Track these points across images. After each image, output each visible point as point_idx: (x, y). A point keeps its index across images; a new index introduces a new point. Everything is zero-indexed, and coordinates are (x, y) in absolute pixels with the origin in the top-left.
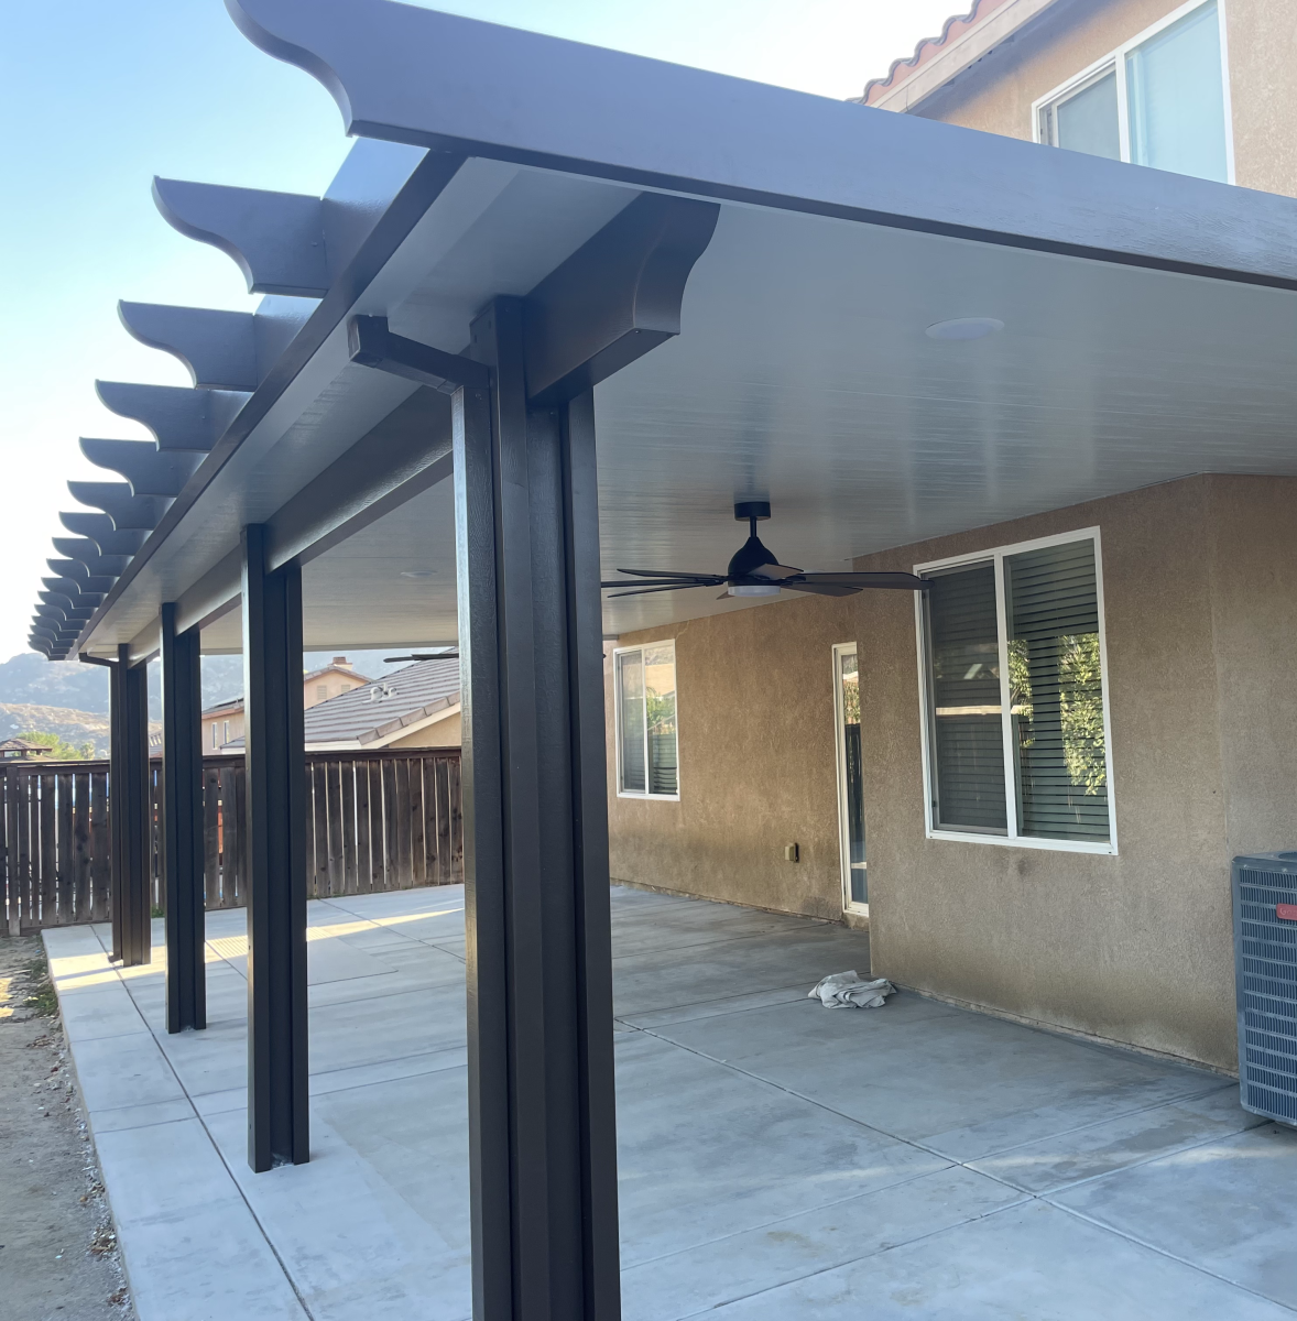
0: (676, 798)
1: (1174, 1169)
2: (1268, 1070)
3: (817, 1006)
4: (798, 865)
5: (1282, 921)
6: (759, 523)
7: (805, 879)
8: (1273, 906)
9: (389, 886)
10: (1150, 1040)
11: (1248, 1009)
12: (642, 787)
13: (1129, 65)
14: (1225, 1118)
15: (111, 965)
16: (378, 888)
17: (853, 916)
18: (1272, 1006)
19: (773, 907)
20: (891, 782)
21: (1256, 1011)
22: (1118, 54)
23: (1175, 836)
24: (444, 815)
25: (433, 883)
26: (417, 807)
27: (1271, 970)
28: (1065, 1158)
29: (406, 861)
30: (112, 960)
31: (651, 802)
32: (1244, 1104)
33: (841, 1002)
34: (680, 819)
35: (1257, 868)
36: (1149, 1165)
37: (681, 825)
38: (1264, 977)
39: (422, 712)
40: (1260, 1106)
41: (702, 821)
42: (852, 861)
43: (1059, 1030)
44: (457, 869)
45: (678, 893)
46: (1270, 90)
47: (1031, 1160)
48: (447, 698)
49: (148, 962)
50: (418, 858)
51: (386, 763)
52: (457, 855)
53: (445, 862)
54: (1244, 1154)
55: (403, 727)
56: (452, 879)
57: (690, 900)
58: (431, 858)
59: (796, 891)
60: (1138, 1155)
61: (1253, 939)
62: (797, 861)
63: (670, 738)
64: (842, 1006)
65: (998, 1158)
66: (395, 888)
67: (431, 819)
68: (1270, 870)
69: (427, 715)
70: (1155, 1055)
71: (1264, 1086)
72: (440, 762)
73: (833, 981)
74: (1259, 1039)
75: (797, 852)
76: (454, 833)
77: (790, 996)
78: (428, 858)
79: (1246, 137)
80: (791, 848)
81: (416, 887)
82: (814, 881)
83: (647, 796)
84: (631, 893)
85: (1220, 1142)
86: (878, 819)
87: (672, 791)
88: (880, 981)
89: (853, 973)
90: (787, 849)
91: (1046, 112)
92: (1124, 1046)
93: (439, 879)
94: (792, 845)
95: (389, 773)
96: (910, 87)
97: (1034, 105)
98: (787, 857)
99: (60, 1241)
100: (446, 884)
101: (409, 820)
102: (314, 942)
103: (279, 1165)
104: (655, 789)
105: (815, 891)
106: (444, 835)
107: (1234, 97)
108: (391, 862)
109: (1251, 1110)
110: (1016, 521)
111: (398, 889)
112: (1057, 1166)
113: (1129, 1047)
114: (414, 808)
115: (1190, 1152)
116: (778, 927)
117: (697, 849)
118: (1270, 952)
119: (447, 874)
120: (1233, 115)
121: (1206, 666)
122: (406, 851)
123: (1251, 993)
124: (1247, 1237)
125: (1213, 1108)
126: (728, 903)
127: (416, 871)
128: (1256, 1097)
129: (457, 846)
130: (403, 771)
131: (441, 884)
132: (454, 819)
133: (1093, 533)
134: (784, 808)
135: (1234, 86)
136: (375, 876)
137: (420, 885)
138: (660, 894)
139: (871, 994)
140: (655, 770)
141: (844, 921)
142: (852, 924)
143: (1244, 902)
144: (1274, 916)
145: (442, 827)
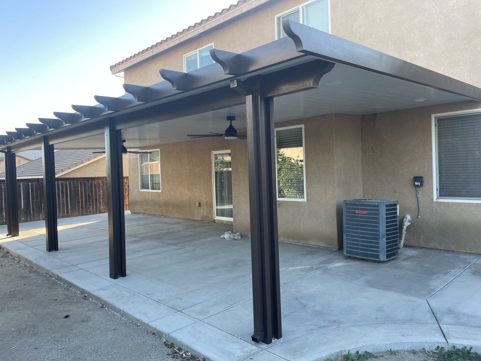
0: (160, 191)
1: (336, 267)
2: (351, 246)
3: (224, 239)
4: (200, 208)
5: (356, 214)
6: (233, 121)
7: (202, 211)
8: (354, 211)
9: (71, 216)
10: (313, 243)
11: (347, 233)
12: (149, 188)
13: (303, 9)
14: (338, 257)
15: (7, 237)
16: (68, 216)
17: (217, 220)
18: (352, 232)
19: (192, 218)
20: (241, 185)
21: (349, 234)
22: (300, 7)
23: (322, 197)
24: (86, 196)
25: (83, 215)
26: (78, 194)
27: (352, 224)
28: (310, 266)
29: (75, 208)
30: (7, 235)
31: (151, 192)
32: (345, 254)
33: (231, 238)
34: (161, 196)
35: (350, 203)
36: (330, 266)
37: (162, 198)
38: (351, 226)
39: (68, 168)
40: (349, 254)
41: (169, 197)
42: (217, 205)
43: (288, 242)
44: (89, 211)
45: (160, 216)
46: (341, 21)
47: (304, 267)
48: (76, 164)
49: (18, 235)
50: (79, 208)
51: (69, 181)
52: (89, 207)
53: (86, 209)
54: (348, 264)
55: (63, 172)
56: (88, 214)
57: (164, 217)
58: (82, 208)
59: (199, 214)
60: (325, 265)
61: (349, 218)
62: (200, 206)
63: (158, 175)
64: (231, 239)
65: (296, 267)
66: (72, 216)
67: (82, 197)
68: (354, 203)
69: (70, 169)
70: (314, 246)
71: (350, 249)
72: (84, 181)
73: (227, 233)
74: (349, 240)
75: (200, 204)
76: (89, 201)
77: (215, 238)
78: (81, 208)
79: (334, 32)
80: (198, 203)
81: (78, 216)
82: (205, 212)
83: (150, 190)
84: (145, 216)
85: (341, 262)
86: (236, 195)
87: (159, 189)
88: (238, 233)
89: (230, 232)
90: (197, 204)
91: (279, 18)
92: (306, 245)
93: (84, 214)
94: (198, 202)
95: (70, 184)
96: (242, 8)
97: (276, 16)
98: (197, 205)
99: (71, 297)
100: (86, 215)
101: (76, 198)
102: (59, 231)
103: (119, 277)
104: (153, 188)
105: (205, 214)
106: (86, 202)
107: (332, 21)
108: (71, 209)
109: (347, 255)
110: (280, 122)
111: (73, 216)
112: (310, 268)
113: (307, 245)
114: (77, 194)
115: (336, 264)
116: (196, 223)
117: (167, 204)
118: (352, 220)
119: (87, 212)
120: (331, 26)
121: (332, 158)
122: (75, 206)
123: (348, 230)
124: (360, 278)
125: (335, 256)
126: (177, 218)
127: (78, 211)
128: (348, 252)
129: (89, 205)
130: (74, 184)
131: (85, 215)
132: (89, 197)
133: (302, 126)
134: (195, 193)
135: (332, 19)
136: (67, 213)
137: (79, 215)
138: (154, 216)
139: (237, 236)
140: (153, 183)
141: (214, 221)
142: (217, 222)
143: (347, 210)
144: (354, 213)
145: (85, 199)
